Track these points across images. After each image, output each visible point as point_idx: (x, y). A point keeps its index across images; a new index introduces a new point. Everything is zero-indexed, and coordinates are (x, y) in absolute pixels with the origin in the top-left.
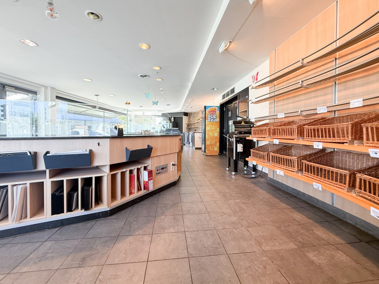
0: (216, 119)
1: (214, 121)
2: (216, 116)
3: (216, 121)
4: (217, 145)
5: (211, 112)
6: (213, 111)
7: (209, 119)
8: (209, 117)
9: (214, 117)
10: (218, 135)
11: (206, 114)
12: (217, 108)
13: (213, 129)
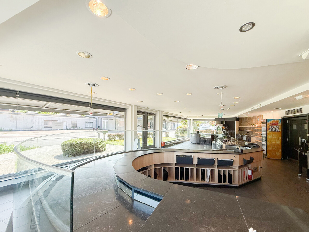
0: (278, 130)
1: (276, 131)
2: (278, 127)
3: (278, 131)
4: (279, 151)
5: (273, 124)
6: (275, 123)
7: (271, 130)
8: (271, 128)
9: (276, 128)
10: (280, 142)
11: (268, 126)
12: (279, 121)
13: (275, 137)
